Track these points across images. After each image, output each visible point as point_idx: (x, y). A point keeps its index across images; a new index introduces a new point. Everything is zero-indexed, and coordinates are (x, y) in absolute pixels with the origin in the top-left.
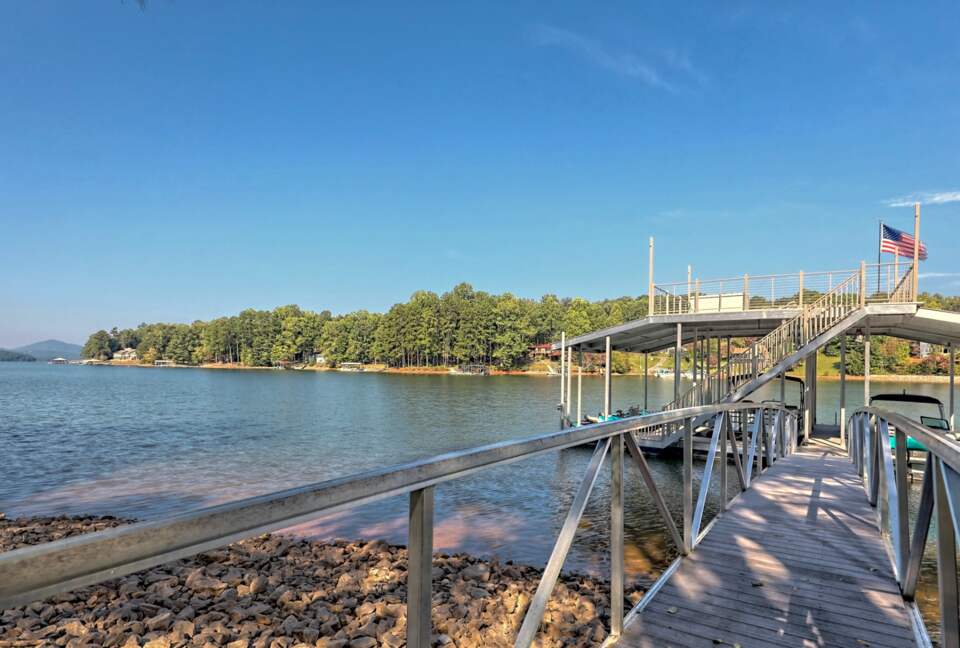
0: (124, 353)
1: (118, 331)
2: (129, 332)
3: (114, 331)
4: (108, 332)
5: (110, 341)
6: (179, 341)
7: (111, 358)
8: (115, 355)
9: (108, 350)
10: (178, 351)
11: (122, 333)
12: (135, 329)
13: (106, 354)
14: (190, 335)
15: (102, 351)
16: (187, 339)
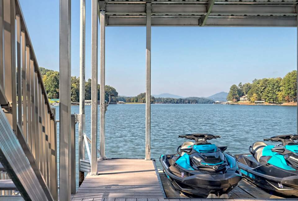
0: (245, 98)
1: (242, 84)
2: (248, 85)
3: (240, 85)
4: (237, 85)
5: (238, 90)
6: (270, 89)
7: (239, 100)
8: (241, 99)
9: (238, 96)
10: (269, 95)
11: (244, 85)
12: (251, 83)
13: (237, 98)
14: (276, 84)
15: (234, 97)
16: (275, 87)
